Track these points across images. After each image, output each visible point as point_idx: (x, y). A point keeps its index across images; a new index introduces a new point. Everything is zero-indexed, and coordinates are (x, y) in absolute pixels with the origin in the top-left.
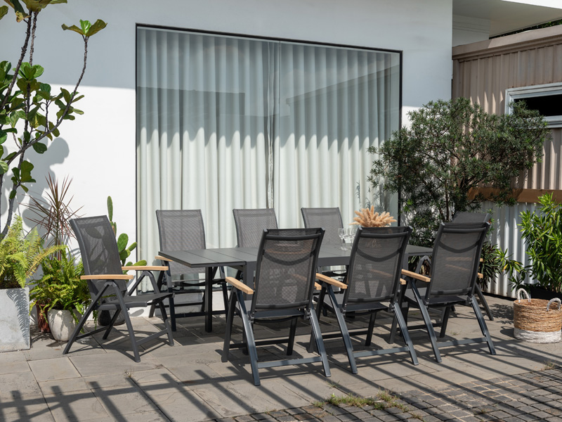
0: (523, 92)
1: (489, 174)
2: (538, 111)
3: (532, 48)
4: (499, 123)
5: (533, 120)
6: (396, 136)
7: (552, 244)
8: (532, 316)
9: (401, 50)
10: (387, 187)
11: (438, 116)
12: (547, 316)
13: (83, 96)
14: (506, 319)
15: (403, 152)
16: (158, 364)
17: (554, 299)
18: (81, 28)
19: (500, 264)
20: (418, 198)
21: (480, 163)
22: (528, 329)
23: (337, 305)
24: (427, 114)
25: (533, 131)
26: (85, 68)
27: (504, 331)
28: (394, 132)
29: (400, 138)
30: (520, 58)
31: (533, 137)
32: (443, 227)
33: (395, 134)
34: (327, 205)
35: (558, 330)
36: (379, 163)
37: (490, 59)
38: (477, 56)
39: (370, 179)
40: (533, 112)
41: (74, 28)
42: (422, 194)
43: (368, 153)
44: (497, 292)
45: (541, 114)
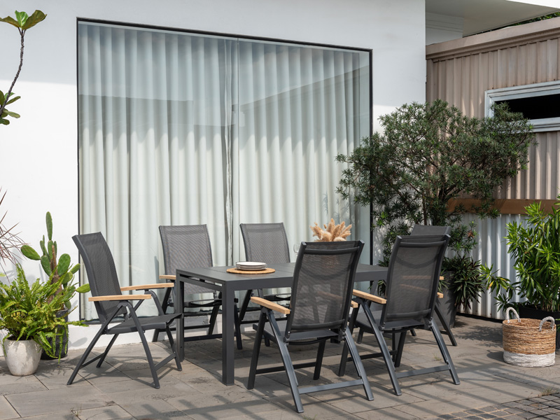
0: (504, 94)
1: (471, 182)
2: (521, 114)
3: (513, 45)
4: (479, 127)
5: (517, 124)
6: (367, 142)
7: (542, 258)
8: (524, 337)
9: (371, 48)
10: (358, 199)
11: (413, 120)
12: (540, 337)
13: (19, 97)
14: (491, 342)
15: (375, 160)
16: (108, 400)
17: (548, 318)
18: (16, 20)
19: (484, 281)
20: (393, 211)
21: (460, 170)
22: (519, 352)
23: (279, 333)
24: (401, 118)
25: (516, 135)
26: (21, 65)
27: (491, 355)
28: (365, 138)
29: (371, 144)
30: (500, 56)
31: (518, 142)
32: (400, 240)
33: (366, 141)
34: (268, 220)
35: (552, 352)
36: (348, 173)
37: (468, 58)
38: (453, 55)
39: (340, 191)
40: (516, 114)
41: (9, 20)
42: (397, 206)
43: (336, 161)
44: (480, 313)
45: (525, 117)
